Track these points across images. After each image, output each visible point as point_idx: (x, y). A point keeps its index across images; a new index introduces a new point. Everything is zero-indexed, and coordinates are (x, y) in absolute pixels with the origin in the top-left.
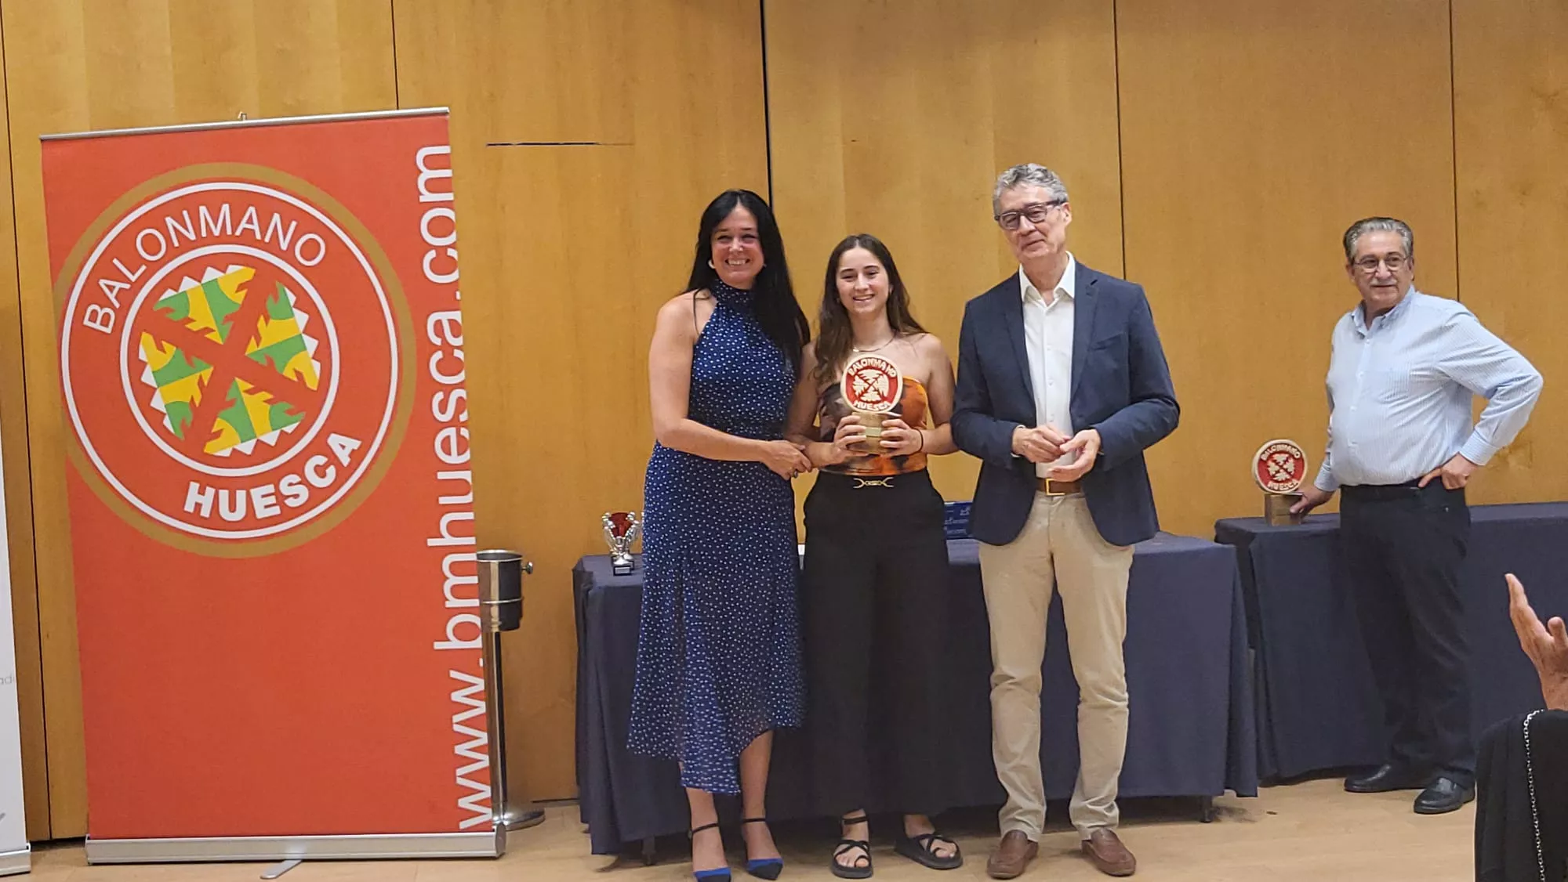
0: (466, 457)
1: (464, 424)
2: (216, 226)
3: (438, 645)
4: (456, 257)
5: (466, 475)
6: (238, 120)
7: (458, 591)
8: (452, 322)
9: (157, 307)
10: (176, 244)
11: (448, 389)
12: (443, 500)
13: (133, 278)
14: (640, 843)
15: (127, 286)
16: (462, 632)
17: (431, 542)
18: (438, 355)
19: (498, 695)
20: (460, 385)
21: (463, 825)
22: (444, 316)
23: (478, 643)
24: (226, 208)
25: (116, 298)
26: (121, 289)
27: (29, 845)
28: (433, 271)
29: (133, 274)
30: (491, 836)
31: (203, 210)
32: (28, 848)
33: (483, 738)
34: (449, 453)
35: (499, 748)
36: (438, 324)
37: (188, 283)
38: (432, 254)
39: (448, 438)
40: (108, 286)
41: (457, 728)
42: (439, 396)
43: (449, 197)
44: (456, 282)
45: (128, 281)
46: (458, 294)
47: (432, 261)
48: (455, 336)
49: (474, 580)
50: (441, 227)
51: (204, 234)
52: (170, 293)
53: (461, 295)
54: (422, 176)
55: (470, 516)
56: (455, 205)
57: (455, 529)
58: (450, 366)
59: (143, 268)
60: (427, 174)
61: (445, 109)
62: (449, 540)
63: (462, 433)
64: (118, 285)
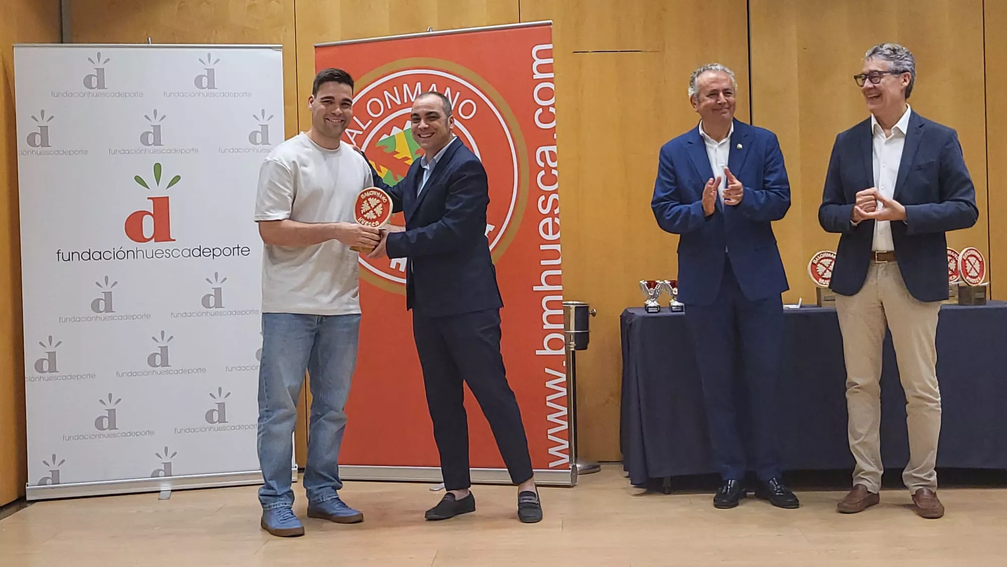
0: (558, 236)
1: (557, 216)
2: (413, 96)
3: (538, 352)
4: (554, 112)
5: (558, 247)
6: (428, 32)
7: (551, 318)
8: (551, 152)
9: (378, 145)
10: (390, 107)
11: (547, 194)
12: (543, 263)
13: (364, 128)
14: (661, 480)
15: (361, 133)
16: (554, 344)
17: (536, 288)
18: (542, 173)
19: (572, 384)
20: (555, 192)
21: (551, 465)
22: (546, 149)
23: (562, 352)
24: (419, 84)
25: (354, 140)
26: (357, 134)
27: (297, 465)
28: (541, 122)
29: (365, 125)
30: (569, 472)
31: (405, 86)
32: (296, 467)
33: (564, 411)
34: (548, 234)
35: (573, 418)
36: (543, 153)
37: (396, 131)
38: (540, 111)
39: (547, 223)
40: (349, 132)
41: (548, 404)
42: (543, 198)
43: (551, 75)
44: (554, 127)
45: (361, 129)
46: (555, 135)
47: (539, 116)
48: (553, 161)
49: (561, 312)
50: (546, 94)
51: (406, 101)
52: (385, 136)
53: (557, 136)
54: (535, 63)
55: (559, 272)
56: (555, 81)
57: (550, 280)
58: (550, 179)
59: (370, 122)
60: (538, 62)
61: (551, 21)
62: (546, 287)
63: (555, 221)
64: (356, 132)
